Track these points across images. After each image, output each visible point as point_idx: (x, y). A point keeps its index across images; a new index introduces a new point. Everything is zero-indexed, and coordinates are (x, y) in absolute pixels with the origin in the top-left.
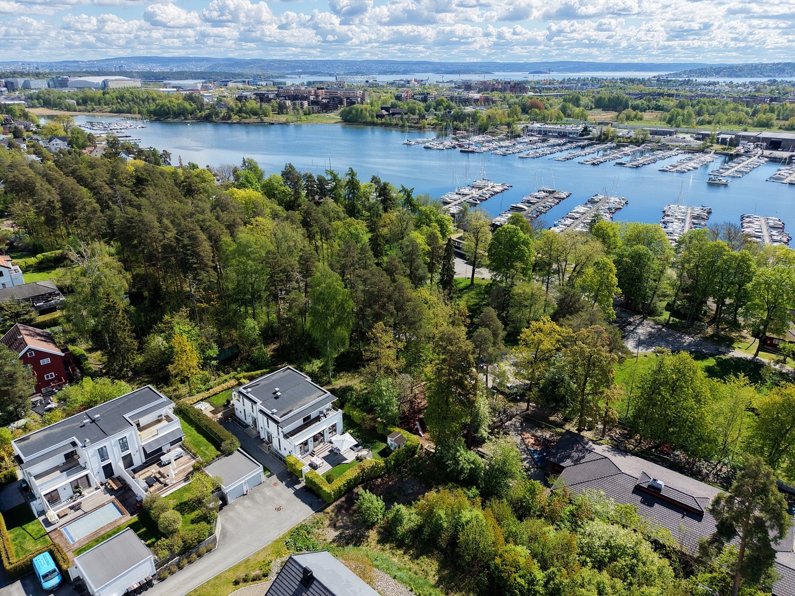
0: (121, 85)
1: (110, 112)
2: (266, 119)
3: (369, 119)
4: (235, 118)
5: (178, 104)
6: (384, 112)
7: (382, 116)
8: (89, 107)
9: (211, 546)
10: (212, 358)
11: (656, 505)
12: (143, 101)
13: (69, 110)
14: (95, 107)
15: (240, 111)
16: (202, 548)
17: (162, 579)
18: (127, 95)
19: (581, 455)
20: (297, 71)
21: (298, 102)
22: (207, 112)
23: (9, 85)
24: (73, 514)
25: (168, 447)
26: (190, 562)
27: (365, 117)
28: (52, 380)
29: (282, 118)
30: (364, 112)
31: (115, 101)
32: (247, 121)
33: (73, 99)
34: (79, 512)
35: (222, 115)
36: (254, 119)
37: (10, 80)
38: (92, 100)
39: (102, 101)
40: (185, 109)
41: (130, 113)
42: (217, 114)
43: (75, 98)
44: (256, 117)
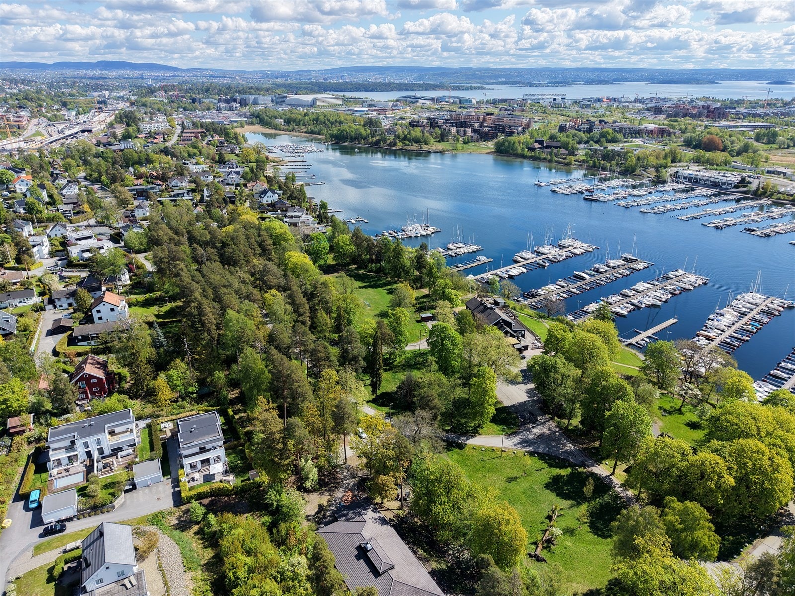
0: (326, 103)
1: (306, 132)
2: (426, 147)
3: (520, 152)
4: (399, 145)
5: (356, 129)
6: (537, 145)
7: (532, 149)
8: (290, 127)
9: (110, 509)
10: (193, 393)
11: (362, 560)
12: (332, 124)
13: (276, 129)
14: (295, 127)
15: (405, 138)
16: (105, 509)
17: (78, 519)
18: (322, 118)
19: (353, 516)
20: (500, 80)
21: (462, 129)
22: (378, 137)
23: (243, 101)
24: (64, 474)
25: (127, 447)
26: (96, 514)
27: (517, 149)
28: (97, 392)
29: (440, 146)
30: (517, 145)
31: (311, 122)
32: (408, 148)
33: (281, 118)
34: (67, 474)
35: (388, 141)
36: (415, 147)
37: (244, 96)
38: (294, 121)
39: (301, 123)
40: (360, 134)
41: (320, 134)
42: (385, 140)
43: (284, 117)
44: (417, 144)
